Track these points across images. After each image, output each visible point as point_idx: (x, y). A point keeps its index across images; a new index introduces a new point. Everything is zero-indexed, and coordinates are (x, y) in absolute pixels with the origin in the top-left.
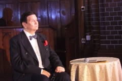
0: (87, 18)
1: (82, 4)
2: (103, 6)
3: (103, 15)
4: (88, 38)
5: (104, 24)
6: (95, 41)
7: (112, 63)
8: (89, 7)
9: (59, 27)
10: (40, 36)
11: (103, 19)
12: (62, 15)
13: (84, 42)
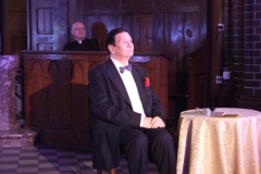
0: (226, 43)
1: (220, 20)
2: (251, 23)
3: (251, 38)
4: (226, 75)
5: (252, 54)
6: (235, 82)
7: (247, 119)
8: (230, 26)
9: (181, 55)
10: (137, 70)
11: (251, 46)
12: (186, 37)
13: (219, 82)
